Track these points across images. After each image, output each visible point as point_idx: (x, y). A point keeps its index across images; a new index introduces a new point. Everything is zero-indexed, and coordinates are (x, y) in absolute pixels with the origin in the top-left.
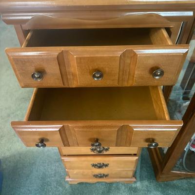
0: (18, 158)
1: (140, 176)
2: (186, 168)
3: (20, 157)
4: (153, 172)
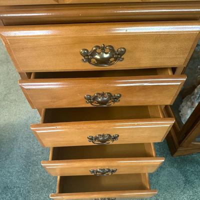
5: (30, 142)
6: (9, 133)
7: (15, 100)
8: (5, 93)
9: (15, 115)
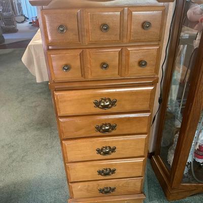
0: (13, 189)
1: (149, 197)
2: (196, 178)
3: (15, 187)
4: (162, 191)
5: (44, 194)
6: (25, 188)
7: (31, 160)
8: (22, 155)
9: (31, 173)
